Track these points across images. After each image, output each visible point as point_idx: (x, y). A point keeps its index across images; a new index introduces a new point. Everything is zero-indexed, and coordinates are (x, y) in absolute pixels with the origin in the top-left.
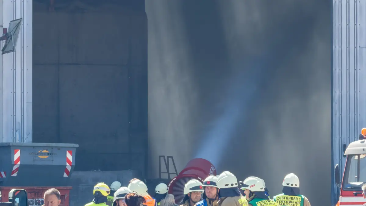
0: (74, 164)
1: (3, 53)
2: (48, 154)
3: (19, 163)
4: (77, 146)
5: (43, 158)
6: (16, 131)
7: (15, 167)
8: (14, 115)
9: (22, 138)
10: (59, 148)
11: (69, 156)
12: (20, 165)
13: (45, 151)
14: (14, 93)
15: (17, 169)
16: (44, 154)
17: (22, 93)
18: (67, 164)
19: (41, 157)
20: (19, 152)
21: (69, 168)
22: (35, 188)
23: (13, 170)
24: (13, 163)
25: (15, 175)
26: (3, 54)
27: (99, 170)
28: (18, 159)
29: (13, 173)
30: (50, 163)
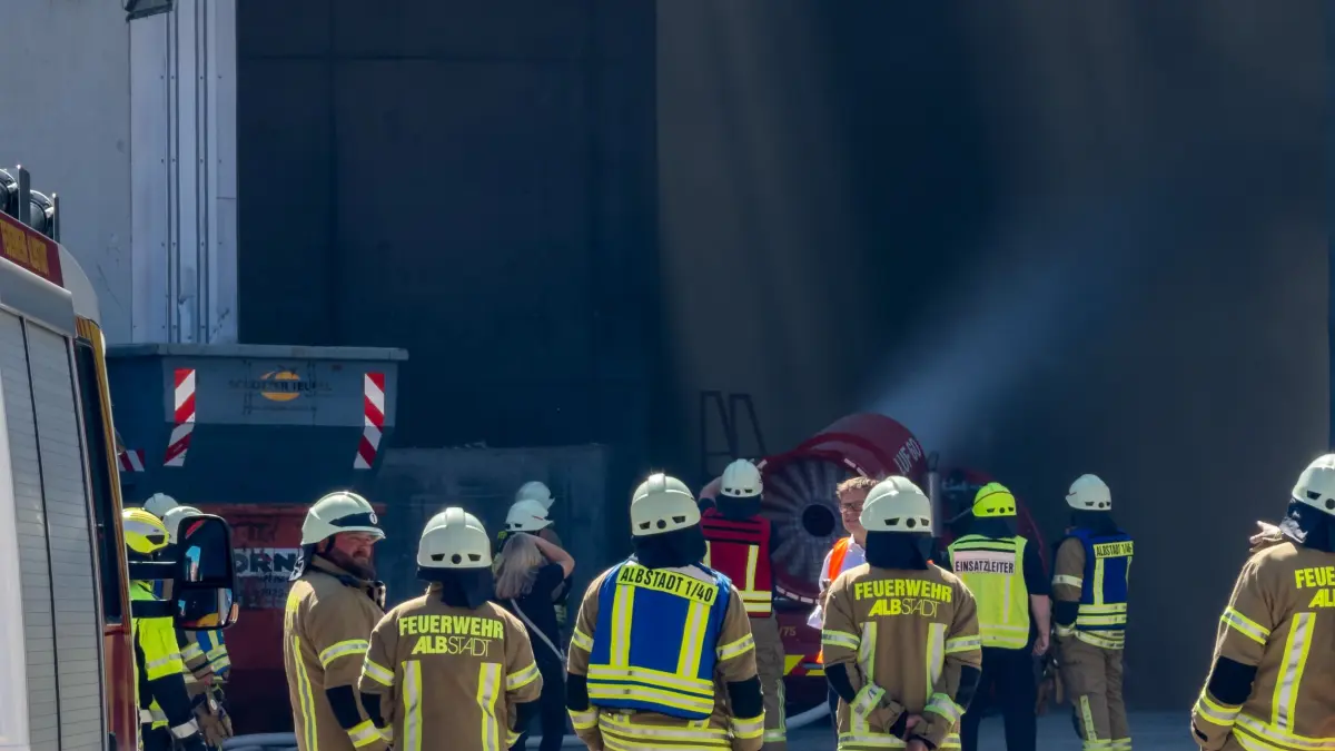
0: (390, 422)
1: (130, 18)
2: (299, 386)
3: (191, 418)
4: (402, 354)
5: (280, 400)
6: (180, 302)
7: (178, 434)
8: (173, 244)
9: (201, 327)
10: (337, 364)
11: (375, 395)
12: (197, 426)
13: (286, 376)
14: (172, 160)
15: (185, 442)
16: (284, 386)
17: (201, 161)
18: (368, 422)
19: (270, 395)
20: (192, 376)
21: (373, 437)
22: (252, 508)
23: (172, 442)
24: (170, 418)
25: (178, 461)
26: (133, 22)
27: (483, 444)
28: (189, 406)
29: (171, 453)
30: (304, 419)
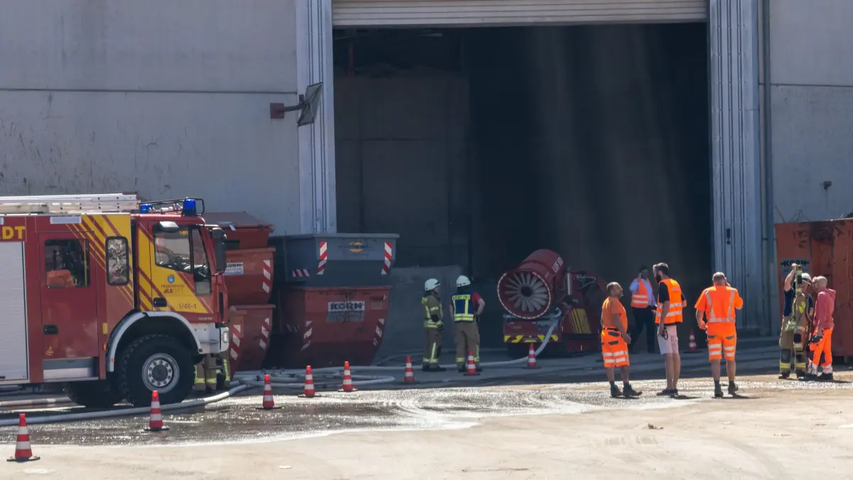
0: (394, 258)
1: (299, 126)
2: (362, 247)
3: (326, 258)
4: (397, 236)
5: (355, 251)
6: (317, 220)
7: (321, 264)
8: (314, 202)
9: (324, 228)
10: (375, 239)
11: (388, 249)
12: (327, 260)
13: (358, 244)
14: (313, 174)
15: (323, 266)
16: (357, 247)
17: (323, 175)
18: (386, 259)
19: (354, 250)
20: (326, 244)
21: (388, 264)
22: (346, 288)
23: (320, 266)
24: (318, 259)
25: (321, 273)
26: (301, 128)
27: (418, 266)
28: (325, 254)
29: (319, 270)
30: (364, 258)
